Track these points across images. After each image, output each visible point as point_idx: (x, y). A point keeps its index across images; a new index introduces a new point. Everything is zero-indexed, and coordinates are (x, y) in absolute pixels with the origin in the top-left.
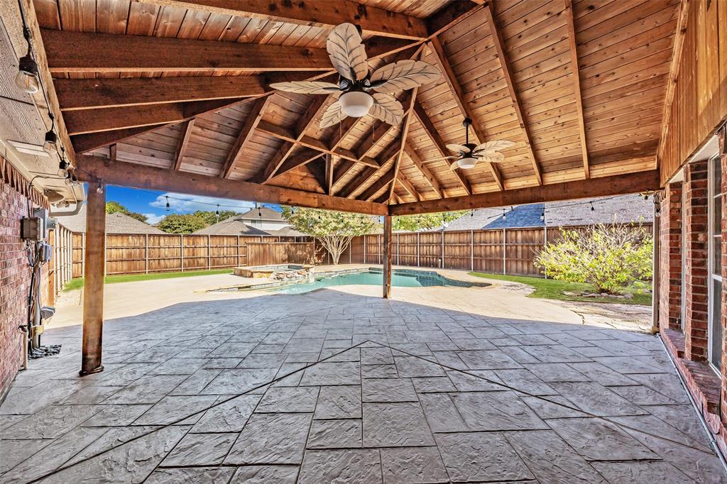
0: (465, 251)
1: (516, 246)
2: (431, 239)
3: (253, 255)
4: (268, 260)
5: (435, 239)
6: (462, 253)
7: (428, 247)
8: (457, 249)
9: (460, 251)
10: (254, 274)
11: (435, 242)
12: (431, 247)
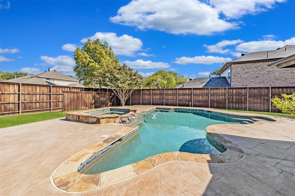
0: (205, 98)
1: (233, 96)
2: (185, 92)
3: (69, 101)
4: (80, 104)
5: (187, 92)
6: (203, 99)
7: (183, 96)
8: (201, 97)
9: (202, 98)
10: (101, 121)
11: (187, 93)
12: (185, 96)
